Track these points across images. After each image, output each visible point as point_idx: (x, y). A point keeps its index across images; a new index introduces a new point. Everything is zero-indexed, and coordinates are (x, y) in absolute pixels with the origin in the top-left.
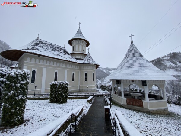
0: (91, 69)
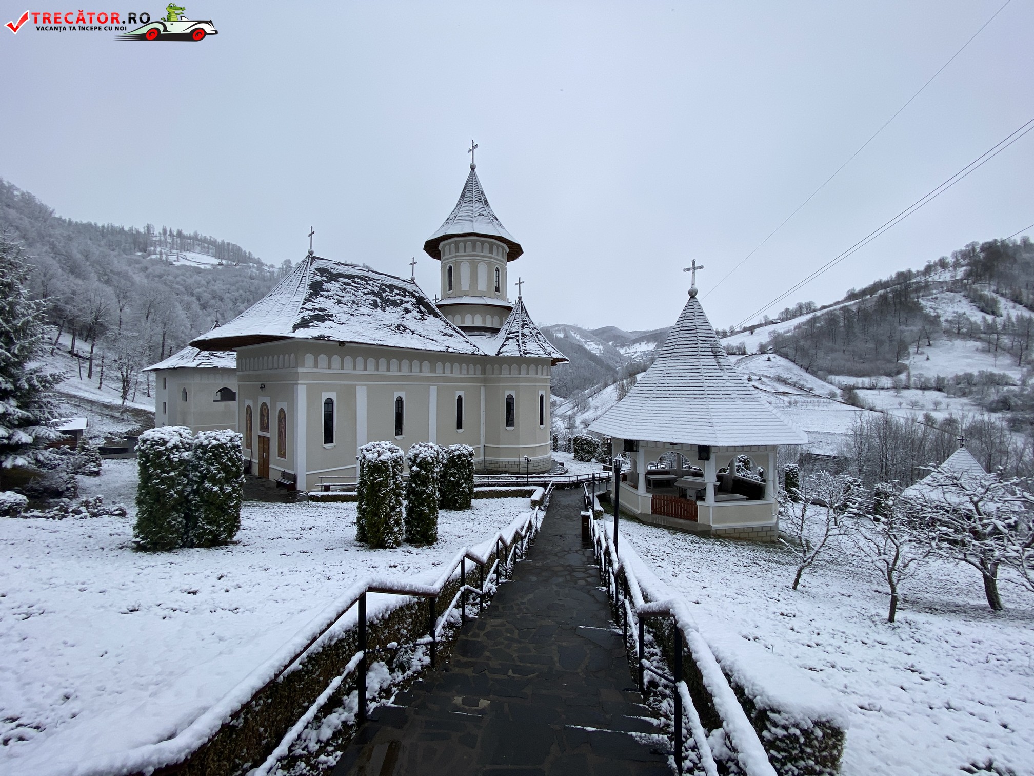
0: (532, 375)
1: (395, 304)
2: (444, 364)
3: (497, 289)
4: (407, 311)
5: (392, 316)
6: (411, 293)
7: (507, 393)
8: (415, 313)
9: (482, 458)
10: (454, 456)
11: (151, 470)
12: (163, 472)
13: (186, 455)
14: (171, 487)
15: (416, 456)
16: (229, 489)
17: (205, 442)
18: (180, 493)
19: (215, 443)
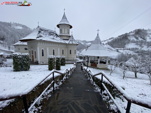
0: (74, 47)
1: (52, 35)
2: (60, 45)
3: (68, 33)
4: (54, 36)
5: (52, 37)
6: (55, 33)
7: (70, 49)
8: (56, 36)
10: (62, 58)
11: (15, 59)
13: (20, 57)
14: (18, 62)
15: (57, 57)
16: (28, 62)
17: (23, 55)
18: (20, 63)
19: (25, 55)
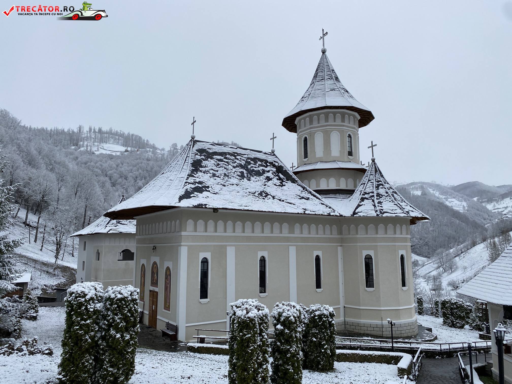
0: (390, 234)
1: (259, 174)
2: (301, 225)
3: (350, 154)
4: (269, 179)
5: (256, 184)
6: (271, 163)
7: (365, 253)
8: (275, 180)
9: (342, 319)
10: (315, 316)
11: (74, 317)
12: (82, 320)
13: (99, 306)
14: (87, 333)
15: (280, 314)
16: (128, 337)
17: (113, 296)
18: (92, 338)
19: (119, 296)
